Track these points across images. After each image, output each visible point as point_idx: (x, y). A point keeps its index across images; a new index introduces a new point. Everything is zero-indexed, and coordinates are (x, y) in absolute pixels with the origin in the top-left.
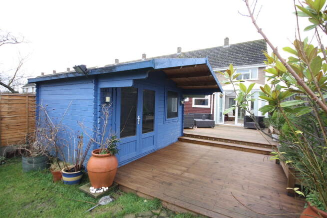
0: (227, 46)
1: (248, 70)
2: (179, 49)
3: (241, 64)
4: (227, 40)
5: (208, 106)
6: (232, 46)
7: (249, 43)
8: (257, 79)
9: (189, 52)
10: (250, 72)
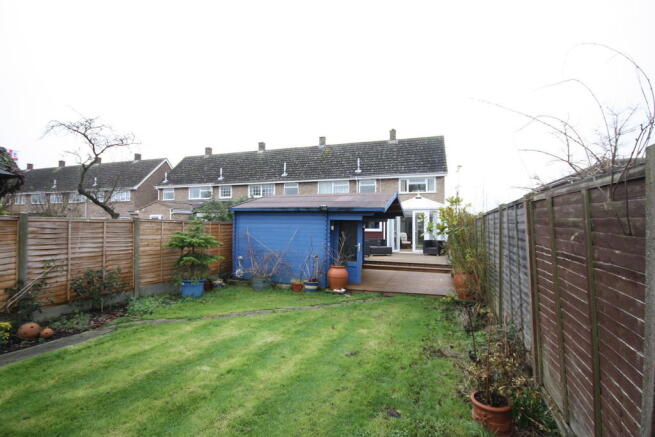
0: (394, 142)
1: (423, 179)
2: (322, 139)
3: (414, 171)
4: (393, 133)
5: (380, 230)
6: (401, 142)
7: (423, 139)
8: (435, 191)
9: (339, 146)
10: (426, 182)
